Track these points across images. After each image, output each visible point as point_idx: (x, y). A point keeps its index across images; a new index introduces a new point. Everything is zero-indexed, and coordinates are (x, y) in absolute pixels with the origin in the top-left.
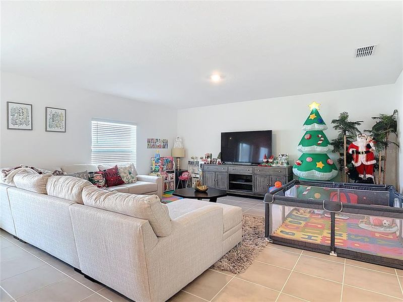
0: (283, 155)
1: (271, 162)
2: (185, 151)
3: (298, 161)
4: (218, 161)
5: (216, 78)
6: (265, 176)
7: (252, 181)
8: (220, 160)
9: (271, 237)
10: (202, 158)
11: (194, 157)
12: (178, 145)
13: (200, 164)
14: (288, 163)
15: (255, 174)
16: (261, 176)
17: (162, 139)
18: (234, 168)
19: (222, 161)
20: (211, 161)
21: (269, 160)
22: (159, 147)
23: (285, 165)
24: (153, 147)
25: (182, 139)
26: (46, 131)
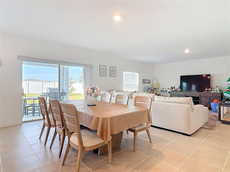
0: (217, 87)
1: (210, 90)
2: (159, 85)
3: (227, 90)
4: (179, 90)
5: (187, 51)
6: (207, 97)
7: (199, 100)
8: (180, 89)
9: (221, 121)
10: (168, 89)
11: (164, 88)
12: (155, 82)
13: (168, 91)
14: (220, 91)
15: (201, 96)
16: (205, 97)
17: (148, 79)
18: (189, 93)
19: (181, 90)
20: (175, 90)
21: (209, 89)
22: (147, 83)
23: (219, 92)
24: (144, 83)
25: (157, 79)
26: (110, 76)
